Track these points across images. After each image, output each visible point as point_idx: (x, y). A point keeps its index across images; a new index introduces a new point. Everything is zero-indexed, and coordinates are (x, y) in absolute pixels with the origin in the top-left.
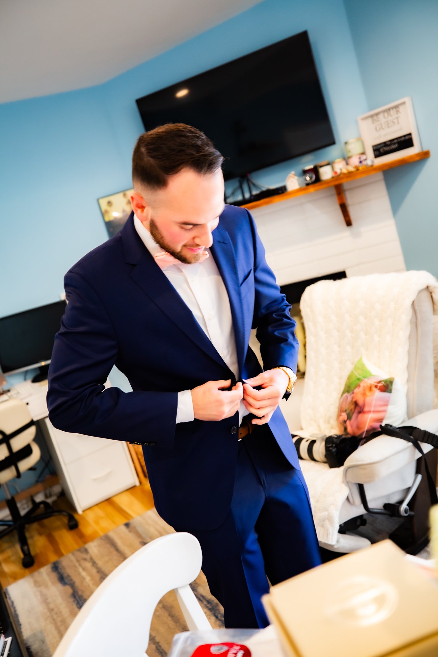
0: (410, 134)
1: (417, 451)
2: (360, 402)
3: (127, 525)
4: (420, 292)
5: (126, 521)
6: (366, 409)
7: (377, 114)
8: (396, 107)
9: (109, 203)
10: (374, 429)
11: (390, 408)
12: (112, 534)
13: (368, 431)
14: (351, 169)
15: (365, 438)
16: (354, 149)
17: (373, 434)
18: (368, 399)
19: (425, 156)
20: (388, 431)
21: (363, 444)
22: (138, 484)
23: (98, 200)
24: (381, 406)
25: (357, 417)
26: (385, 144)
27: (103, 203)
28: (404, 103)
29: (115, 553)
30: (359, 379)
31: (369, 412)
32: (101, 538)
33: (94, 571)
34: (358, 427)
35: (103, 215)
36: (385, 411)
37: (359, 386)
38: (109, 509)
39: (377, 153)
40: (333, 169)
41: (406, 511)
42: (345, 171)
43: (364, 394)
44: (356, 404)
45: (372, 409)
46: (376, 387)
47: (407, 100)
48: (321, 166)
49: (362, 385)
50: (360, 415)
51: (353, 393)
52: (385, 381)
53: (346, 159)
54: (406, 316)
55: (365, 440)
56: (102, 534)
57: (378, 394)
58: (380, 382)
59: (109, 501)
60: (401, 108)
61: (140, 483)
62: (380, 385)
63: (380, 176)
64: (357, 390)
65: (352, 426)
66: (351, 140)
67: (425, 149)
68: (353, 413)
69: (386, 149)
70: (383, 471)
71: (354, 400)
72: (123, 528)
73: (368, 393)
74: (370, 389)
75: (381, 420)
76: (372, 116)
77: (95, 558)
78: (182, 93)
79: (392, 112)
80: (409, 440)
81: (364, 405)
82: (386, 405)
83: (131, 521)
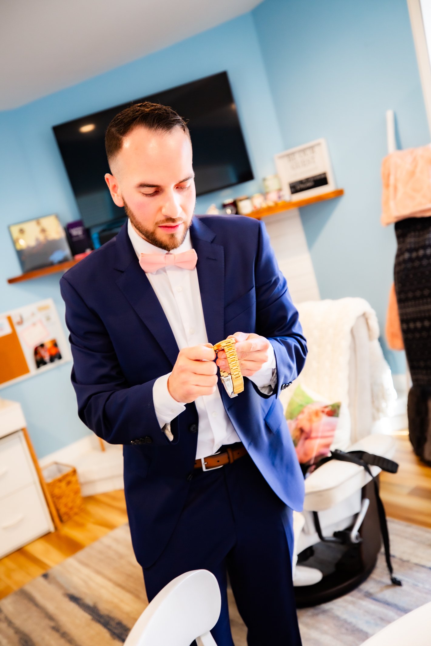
0: (325, 174)
1: (367, 474)
2: (307, 428)
3: (45, 576)
4: (358, 318)
5: (42, 572)
6: (313, 435)
7: (293, 154)
8: (312, 148)
9: (22, 231)
10: (322, 455)
11: (338, 433)
12: (29, 588)
13: (316, 458)
14: (271, 203)
15: (314, 464)
16: (272, 185)
17: (322, 460)
18: (315, 425)
19: (339, 193)
20: (337, 456)
21: (312, 472)
22: (52, 529)
23: (9, 228)
24: (329, 431)
25: (303, 444)
26: (301, 182)
27: (15, 231)
28: (319, 144)
29: (34, 608)
30: (301, 406)
31: (316, 438)
32: (16, 593)
33: (11, 632)
34: (306, 454)
35: (14, 242)
36: (332, 436)
37: (302, 412)
38: (22, 559)
39: (293, 190)
40: (252, 203)
41: (357, 538)
42: (264, 205)
43: (310, 420)
44: (302, 431)
45: (320, 434)
46: (323, 412)
47: (322, 141)
48: (241, 200)
49: (306, 411)
50: (308, 442)
51: (297, 419)
52: (333, 406)
53: (265, 194)
54: (345, 342)
55: (313, 467)
56: (15, 588)
57: (325, 419)
58: (326, 407)
59: (21, 551)
60: (317, 149)
61: (56, 528)
62: (327, 410)
63: (295, 212)
64: (301, 417)
65: (298, 453)
66: (269, 177)
67: (340, 187)
68: (299, 440)
69: (302, 186)
70: (340, 496)
71: (299, 426)
72: (41, 580)
73: (314, 419)
74: (317, 414)
75: (328, 446)
76: (288, 155)
77: (11, 617)
78: (87, 128)
79: (308, 152)
80: (360, 464)
81: (311, 431)
82: (333, 429)
83: (50, 572)
